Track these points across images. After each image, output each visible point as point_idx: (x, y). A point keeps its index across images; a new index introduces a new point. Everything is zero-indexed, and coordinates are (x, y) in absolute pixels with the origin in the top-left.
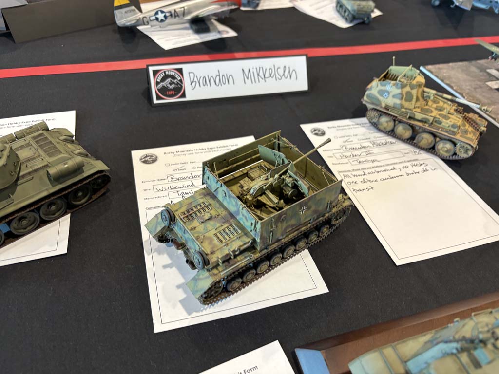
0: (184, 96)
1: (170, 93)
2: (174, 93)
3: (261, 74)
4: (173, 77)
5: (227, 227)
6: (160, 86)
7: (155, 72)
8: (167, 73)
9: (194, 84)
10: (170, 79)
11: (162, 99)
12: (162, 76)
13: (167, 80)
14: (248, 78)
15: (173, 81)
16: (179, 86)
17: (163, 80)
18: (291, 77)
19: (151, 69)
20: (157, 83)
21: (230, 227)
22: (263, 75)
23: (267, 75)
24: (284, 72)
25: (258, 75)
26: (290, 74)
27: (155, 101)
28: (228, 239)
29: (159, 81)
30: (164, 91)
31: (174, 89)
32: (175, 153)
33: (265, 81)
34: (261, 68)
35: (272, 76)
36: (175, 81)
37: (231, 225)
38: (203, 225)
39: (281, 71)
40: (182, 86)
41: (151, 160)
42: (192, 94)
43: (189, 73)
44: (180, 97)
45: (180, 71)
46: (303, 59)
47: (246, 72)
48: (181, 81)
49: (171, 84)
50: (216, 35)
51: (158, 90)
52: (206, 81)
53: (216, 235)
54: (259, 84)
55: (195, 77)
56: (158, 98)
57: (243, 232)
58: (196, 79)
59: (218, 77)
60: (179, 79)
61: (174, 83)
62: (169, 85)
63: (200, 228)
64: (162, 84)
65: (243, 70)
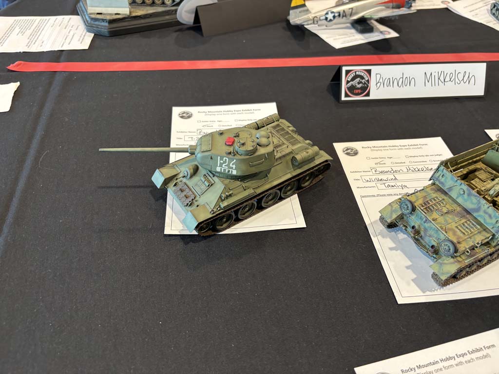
0: (368, 95)
1: (357, 91)
2: (360, 92)
3: (442, 78)
4: (362, 78)
5: (466, 222)
6: (350, 84)
7: (348, 72)
8: (357, 73)
9: (379, 85)
10: (359, 79)
11: (350, 96)
12: (353, 75)
13: (356, 80)
14: (428, 82)
15: (361, 80)
16: (365, 85)
17: (353, 79)
18: (469, 82)
19: (344, 69)
20: (348, 82)
21: (468, 222)
22: (443, 79)
23: (448, 79)
24: (464, 77)
25: (439, 79)
26: (469, 79)
27: (343, 98)
28: (470, 232)
29: (349, 80)
30: (352, 90)
31: (361, 88)
32: (372, 148)
33: (444, 85)
34: (443, 72)
35: (452, 80)
36: (363, 81)
37: (469, 220)
38: (442, 218)
39: (461, 76)
40: (368, 86)
41: (352, 152)
42: (376, 93)
43: (376, 74)
44: (365, 96)
45: (369, 72)
46: (484, 66)
47: (428, 75)
48: (368, 81)
49: (359, 83)
50: (379, 36)
51: (348, 88)
52: (390, 82)
53: (457, 227)
54: (439, 87)
55: (381, 78)
56: (347, 95)
57: (482, 228)
58: (381, 80)
59: (402, 79)
60: (367, 79)
61: (361, 82)
62: (357, 85)
63: (441, 219)
64: (351, 83)
65: (425, 73)
